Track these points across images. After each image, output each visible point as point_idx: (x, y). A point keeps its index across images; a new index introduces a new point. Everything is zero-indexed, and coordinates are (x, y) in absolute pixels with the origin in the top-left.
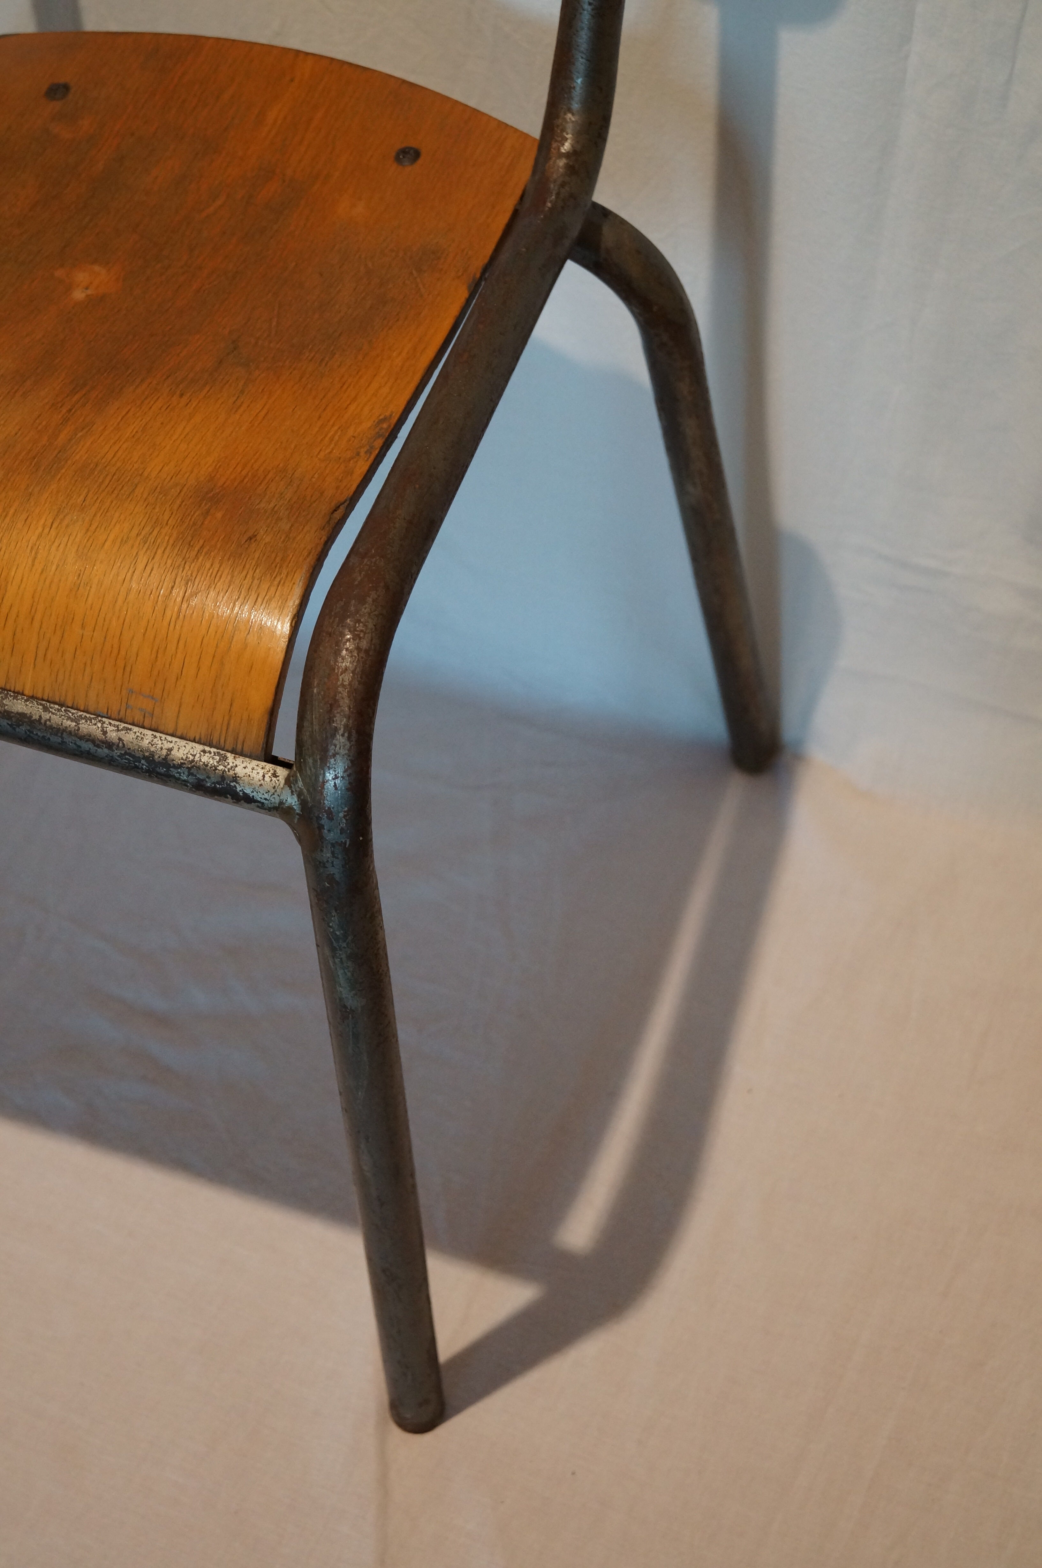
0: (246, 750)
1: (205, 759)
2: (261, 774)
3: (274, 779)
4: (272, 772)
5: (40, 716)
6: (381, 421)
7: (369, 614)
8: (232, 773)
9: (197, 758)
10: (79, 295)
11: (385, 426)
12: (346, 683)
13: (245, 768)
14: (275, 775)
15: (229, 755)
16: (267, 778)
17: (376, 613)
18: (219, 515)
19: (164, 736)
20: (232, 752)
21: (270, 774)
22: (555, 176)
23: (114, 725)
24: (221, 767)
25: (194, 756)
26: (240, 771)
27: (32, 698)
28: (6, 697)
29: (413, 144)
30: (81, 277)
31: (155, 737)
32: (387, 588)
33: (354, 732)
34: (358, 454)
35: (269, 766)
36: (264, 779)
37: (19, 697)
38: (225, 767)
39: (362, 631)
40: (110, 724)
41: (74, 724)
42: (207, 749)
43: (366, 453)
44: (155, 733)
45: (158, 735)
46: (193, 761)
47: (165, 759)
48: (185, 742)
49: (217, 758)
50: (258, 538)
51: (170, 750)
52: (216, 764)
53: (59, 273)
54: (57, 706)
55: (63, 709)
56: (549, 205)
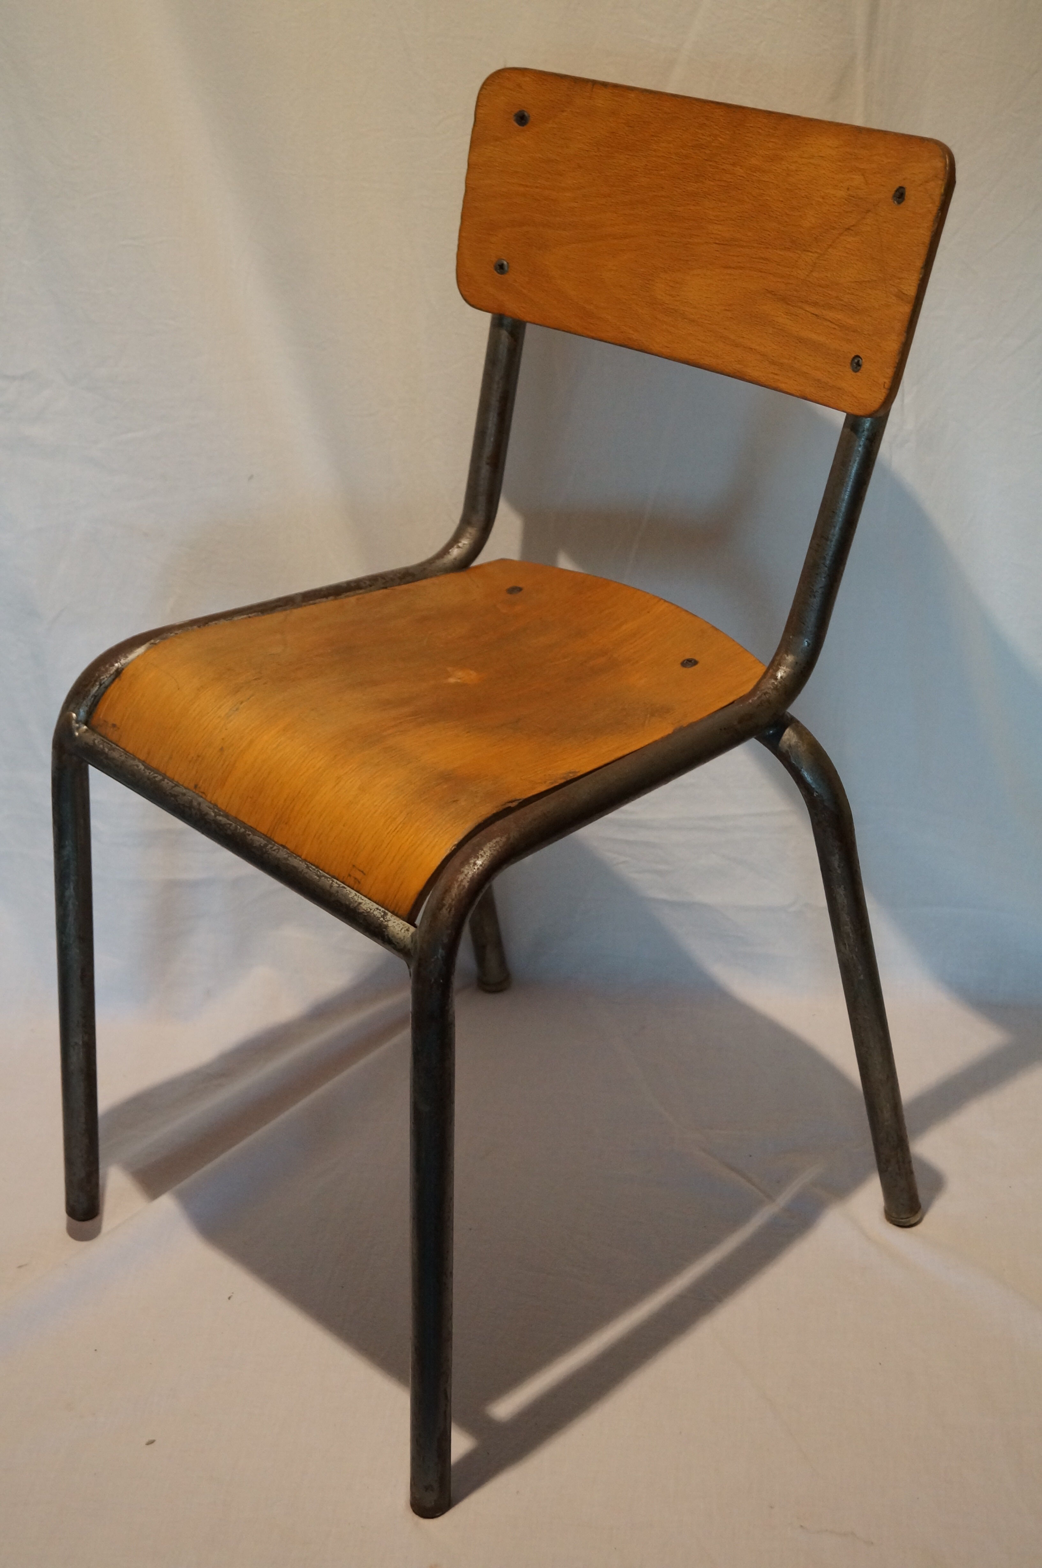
0: (400, 913)
1: (375, 913)
2: (401, 927)
3: (407, 932)
4: (407, 928)
5: (303, 870)
6: (570, 773)
7: (490, 847)
8: (386, 923)
9: (372, 912)
10: (452, 680)
11: (571, 775)
12: (459, 880)
13: (394, 922)
14: (408, 930)
15: (389, 914)
16: (403, 931)
17: (494, 848)
18: (445, 786)
19: (360, 896)
20: (393, 913)
21: (405, 929)
22: (763, 688)
23: (338, 884)
24: (382, 919)
25: (371, 909)
26: (390, 924)
27: (305, 860)
28: (291, 857)
29: (697, 658)
30: (460, 674)
31: (356, 895)
32: (508, 839)
33: (453, 909)
34: (545, 782)
35: (408, 925)
36: (401, 931)
37: (298, 858)
38: (384, 919)
39: (481, 855)
40: (337, 883)
41: (318, 878)
42: (380, 908)
43: (550, 783)
44: (357, 893)
45: (358, 894)
46: (369, 912)
47: (355, 908)
48: (370, 901)
49: (382, 914)
50: (458, 802)
51: (360, 903)
52: (380, 916)
53: (449, 669)
54: (314, 867)
55: (316, 869)
56: (750, 701)
